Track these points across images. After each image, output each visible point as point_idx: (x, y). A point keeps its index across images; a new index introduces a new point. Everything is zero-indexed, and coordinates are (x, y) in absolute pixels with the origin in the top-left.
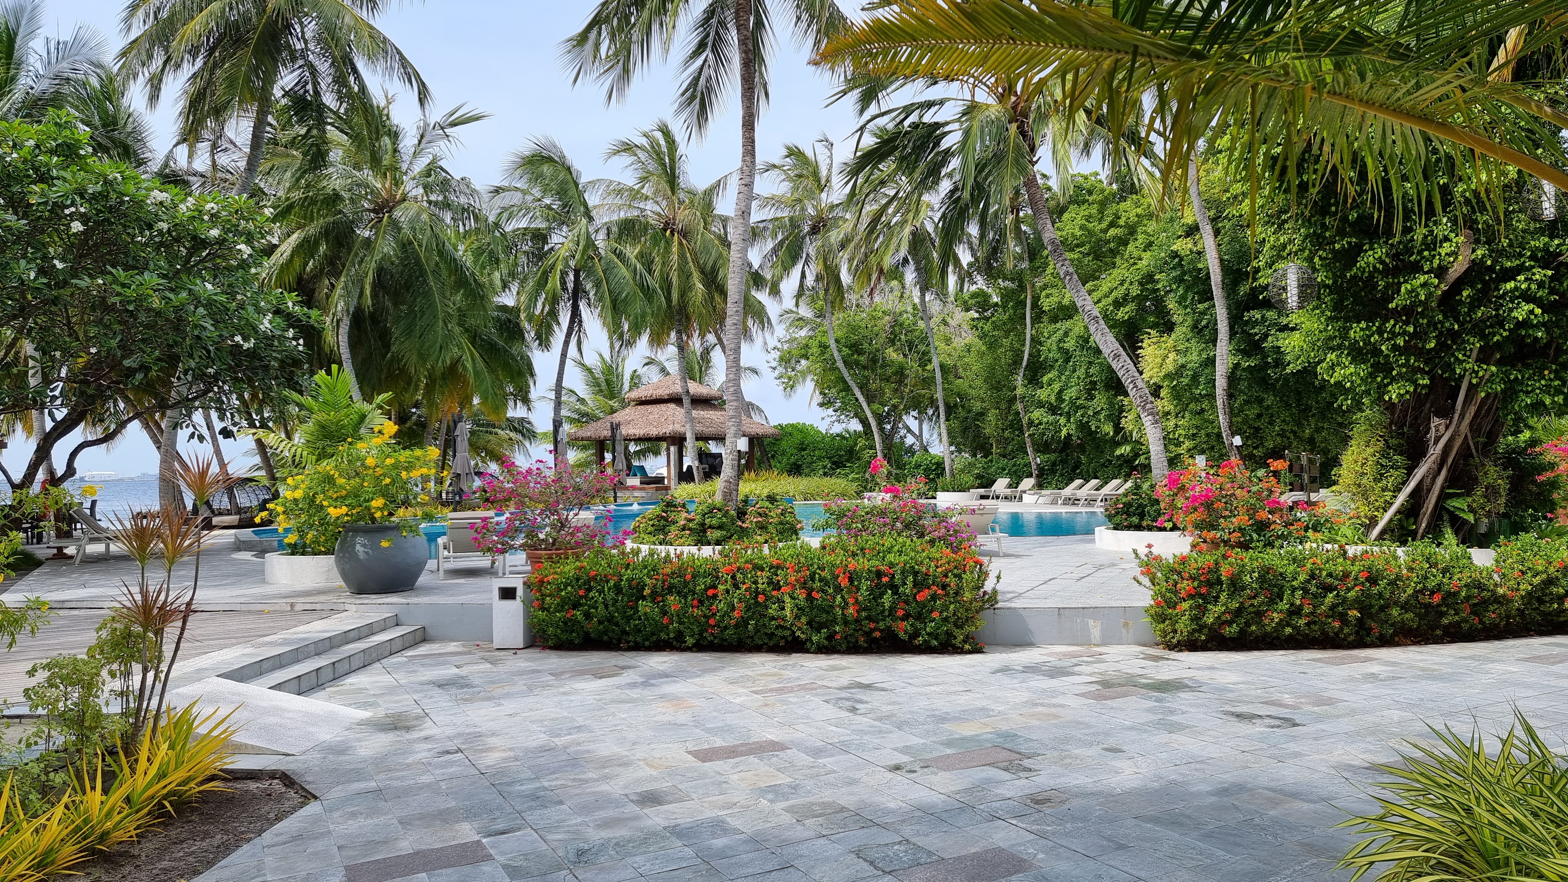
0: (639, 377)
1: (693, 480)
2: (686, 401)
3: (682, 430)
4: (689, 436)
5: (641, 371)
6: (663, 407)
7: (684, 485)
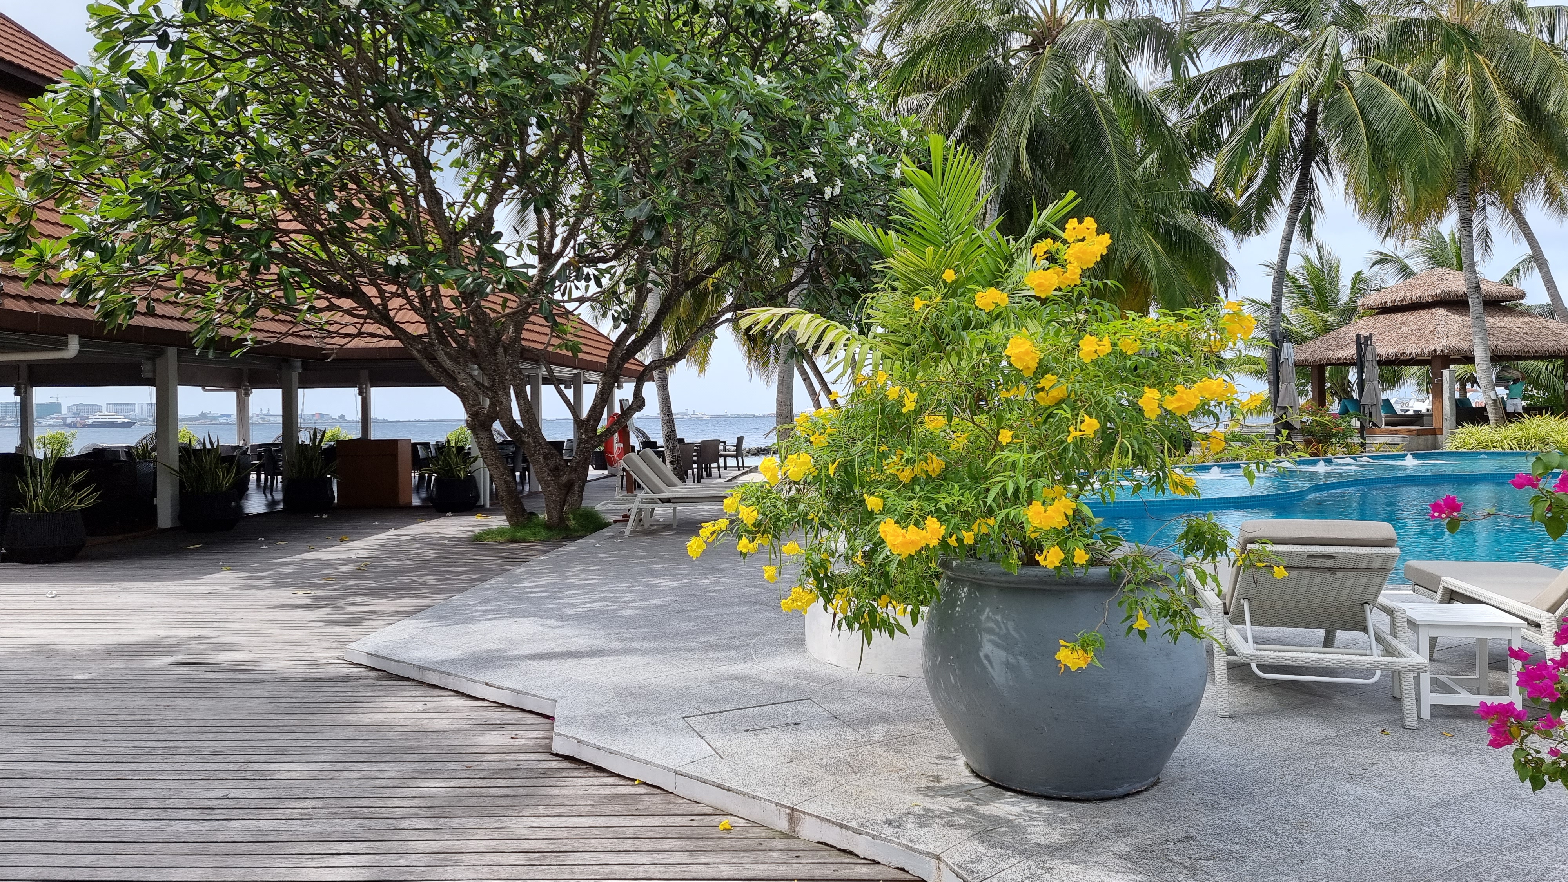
0: (1365, 281)
1: (1486, 420)
2: (1475, 303)
3: (1464, 345)
4: (1480, 354)
5: (1366, 273)
6: (1424, 314)
7: (1468, 427)
